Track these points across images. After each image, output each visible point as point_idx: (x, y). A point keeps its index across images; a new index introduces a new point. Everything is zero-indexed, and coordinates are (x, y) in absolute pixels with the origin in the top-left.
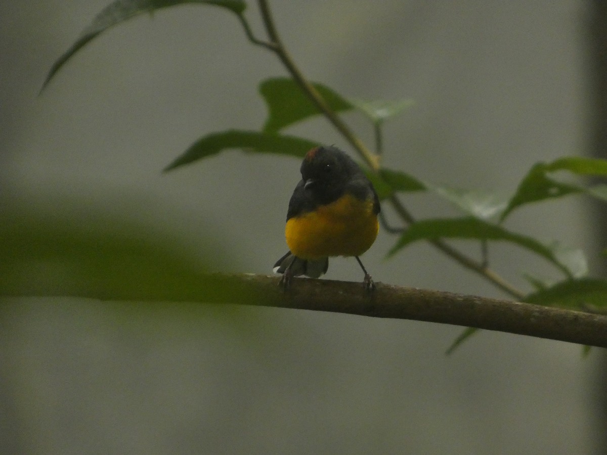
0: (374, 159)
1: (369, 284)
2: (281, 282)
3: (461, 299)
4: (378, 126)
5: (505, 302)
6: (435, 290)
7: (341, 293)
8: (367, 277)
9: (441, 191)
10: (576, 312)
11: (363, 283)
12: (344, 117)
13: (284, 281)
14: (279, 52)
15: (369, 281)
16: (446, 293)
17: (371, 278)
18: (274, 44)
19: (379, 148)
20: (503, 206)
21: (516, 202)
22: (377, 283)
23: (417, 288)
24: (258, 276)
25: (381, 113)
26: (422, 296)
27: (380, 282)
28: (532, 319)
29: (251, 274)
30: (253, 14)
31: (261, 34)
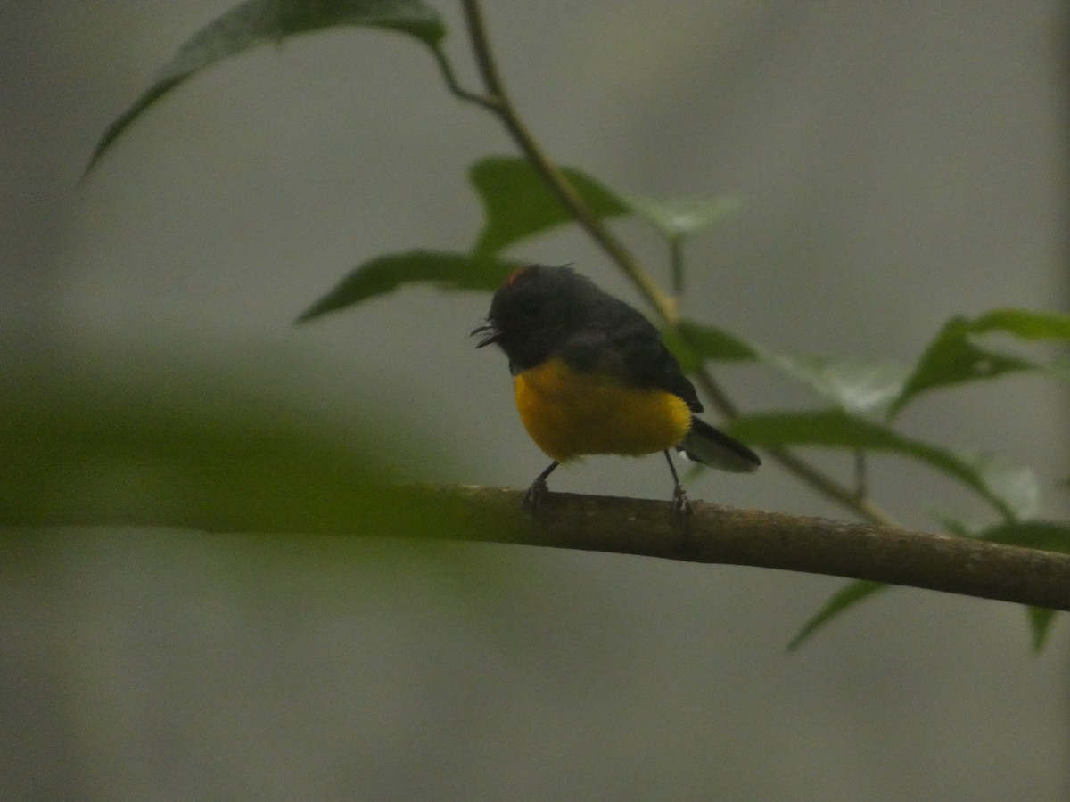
0: (668, 303)
1: (680, 504)
2: (526, 501)
3: (843, 530)
4: (676, 246)
5: (921, 535)
6: (796, 515)
7: (633, 519)
8: (678, 492)
9: (786, 363)
10: (1046, 553)
11: (670, 503)
12: (617, 227)
13: (531, 499)
14: (503, 111)
15: (680, 498)
16: (817, 519)
17: (684, 492)
18: (494, 100)
19: (678, 284)
20: (894, 389)
21: (917, 386)
22: (696, 502)
23: (767, 512)
24: (486, 490)
25: (682, 221)
26: (775, 525)
27: (701, 500)
28: (970, 566)
29: (474, 487)
30: (458, 45)
31: (471, 79)
